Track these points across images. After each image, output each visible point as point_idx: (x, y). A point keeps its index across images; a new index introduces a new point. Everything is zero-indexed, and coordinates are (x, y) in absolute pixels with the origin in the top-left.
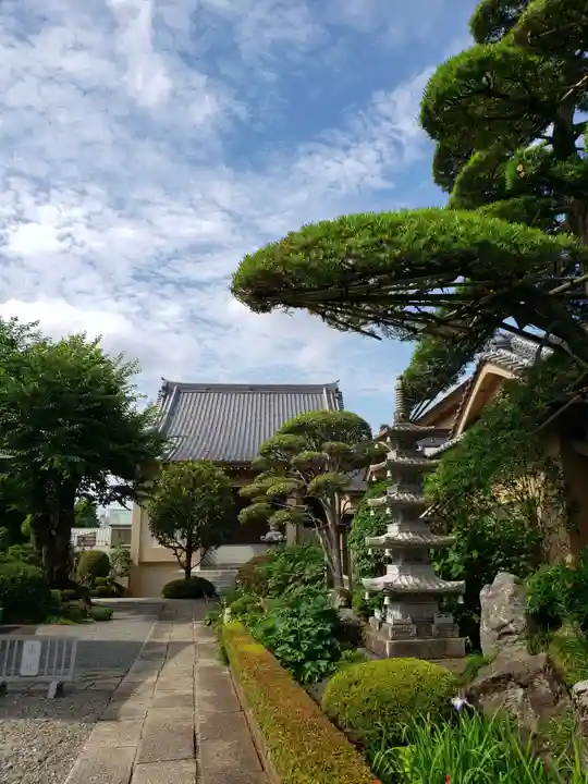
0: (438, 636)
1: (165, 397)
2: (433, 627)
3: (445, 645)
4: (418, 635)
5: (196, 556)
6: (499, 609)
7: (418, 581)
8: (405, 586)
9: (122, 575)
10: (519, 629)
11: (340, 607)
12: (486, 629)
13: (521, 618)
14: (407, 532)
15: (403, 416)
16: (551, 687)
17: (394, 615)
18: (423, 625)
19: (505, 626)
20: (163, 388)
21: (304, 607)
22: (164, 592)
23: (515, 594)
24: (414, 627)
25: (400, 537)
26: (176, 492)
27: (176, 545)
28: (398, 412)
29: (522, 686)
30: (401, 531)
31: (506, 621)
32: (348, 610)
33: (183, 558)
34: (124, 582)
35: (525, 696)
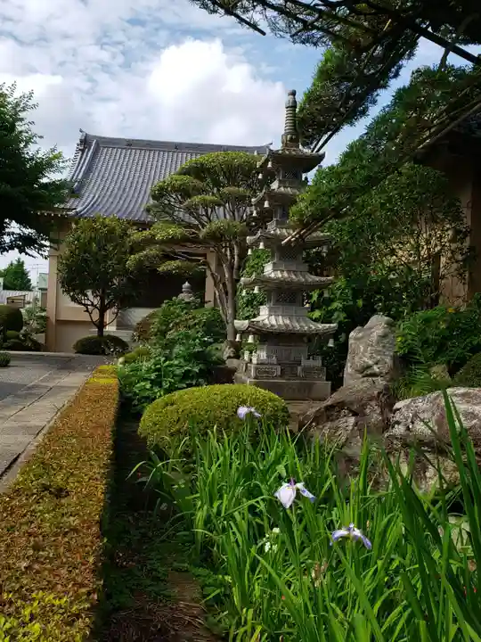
0: (303, 378)
1: (83, 151)
2: (299, 368)
3: (309, 387)
4: (282, 376)
5: (109, 316)
6: (365, 351)
7: (288, 322)
8: (272, 326)
9: (37, 331)
10: (384, 371)
11: (229, 357)
12: (350, 370)
13: (388, 360)
14: (282, 271)
15: (291, 139)
16: (382, 413)
17: (260, 355)
18: (288, 368)
19: (369, 367)
20: (81, 141)
21: (178, 349)
22: (76, 347)
23: (385, 336)
24: (279, 368)
25: (273, 275)
26: (85, 248)
27: (89, 303)
28: (286, 134)
29: (355, 414)
30: (274, 270)
31: (370, 362)
32: (235, 360)
33: (96, 316)
34: (40, 338)
35: (356, 424)
